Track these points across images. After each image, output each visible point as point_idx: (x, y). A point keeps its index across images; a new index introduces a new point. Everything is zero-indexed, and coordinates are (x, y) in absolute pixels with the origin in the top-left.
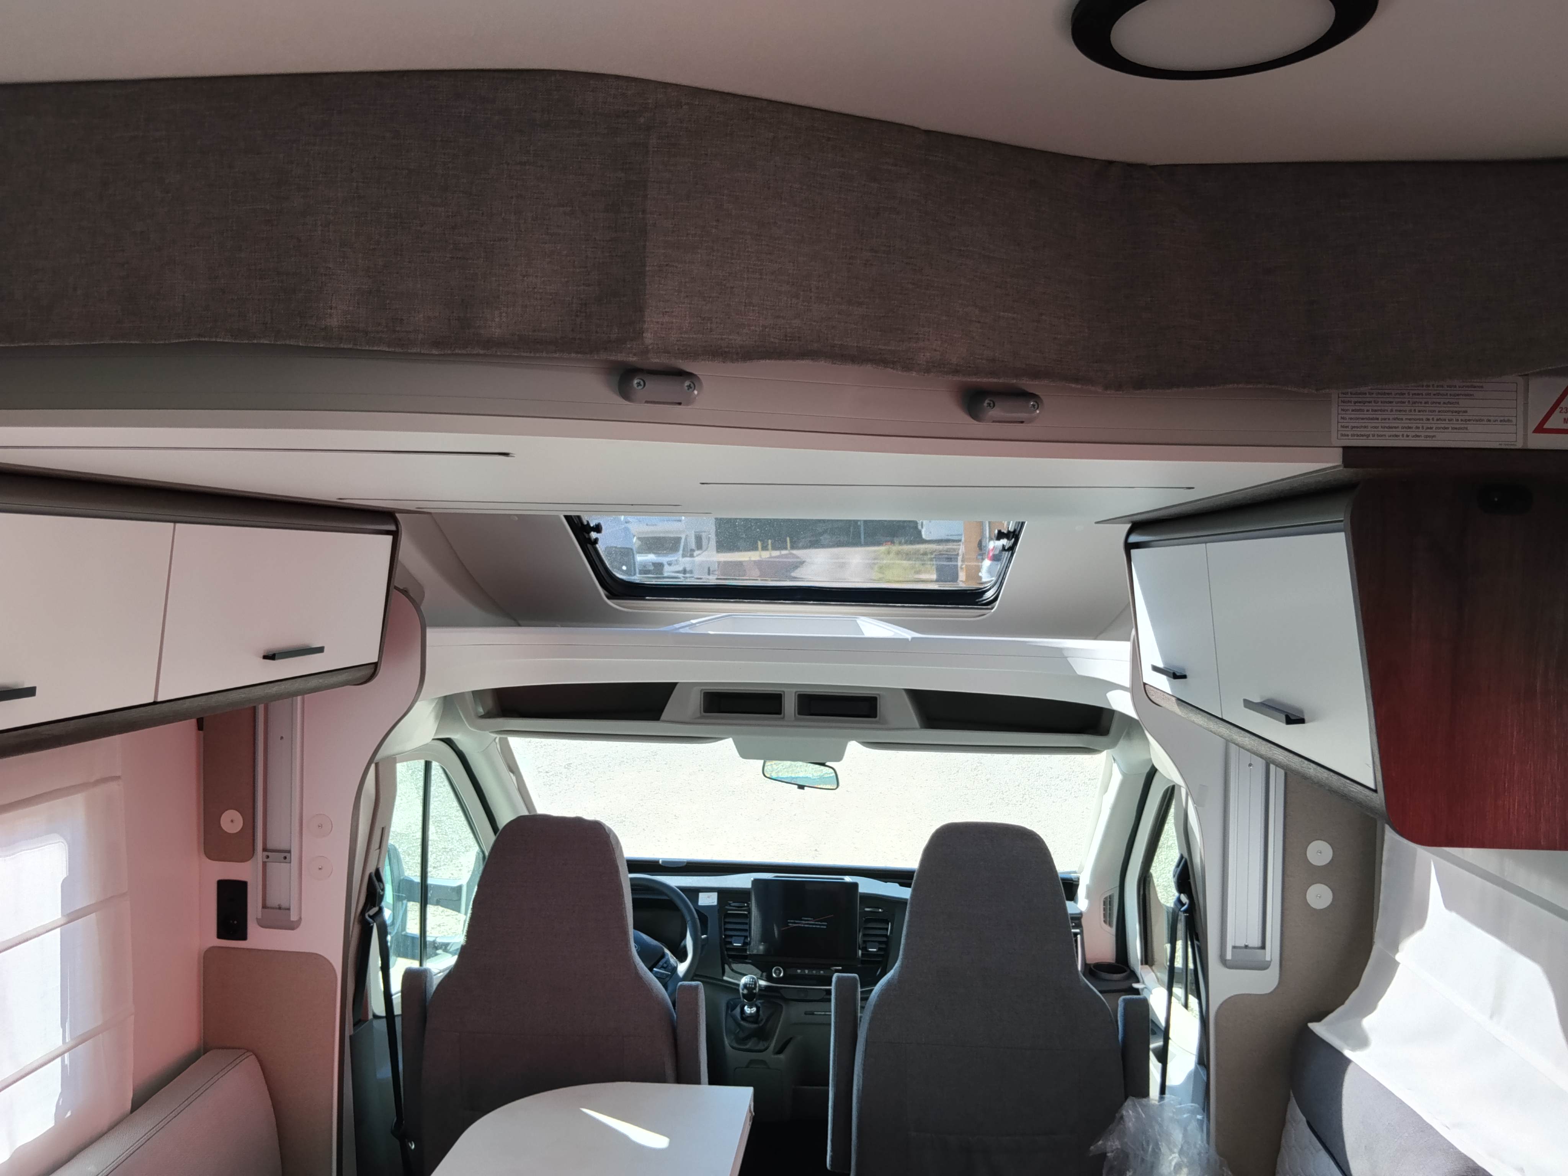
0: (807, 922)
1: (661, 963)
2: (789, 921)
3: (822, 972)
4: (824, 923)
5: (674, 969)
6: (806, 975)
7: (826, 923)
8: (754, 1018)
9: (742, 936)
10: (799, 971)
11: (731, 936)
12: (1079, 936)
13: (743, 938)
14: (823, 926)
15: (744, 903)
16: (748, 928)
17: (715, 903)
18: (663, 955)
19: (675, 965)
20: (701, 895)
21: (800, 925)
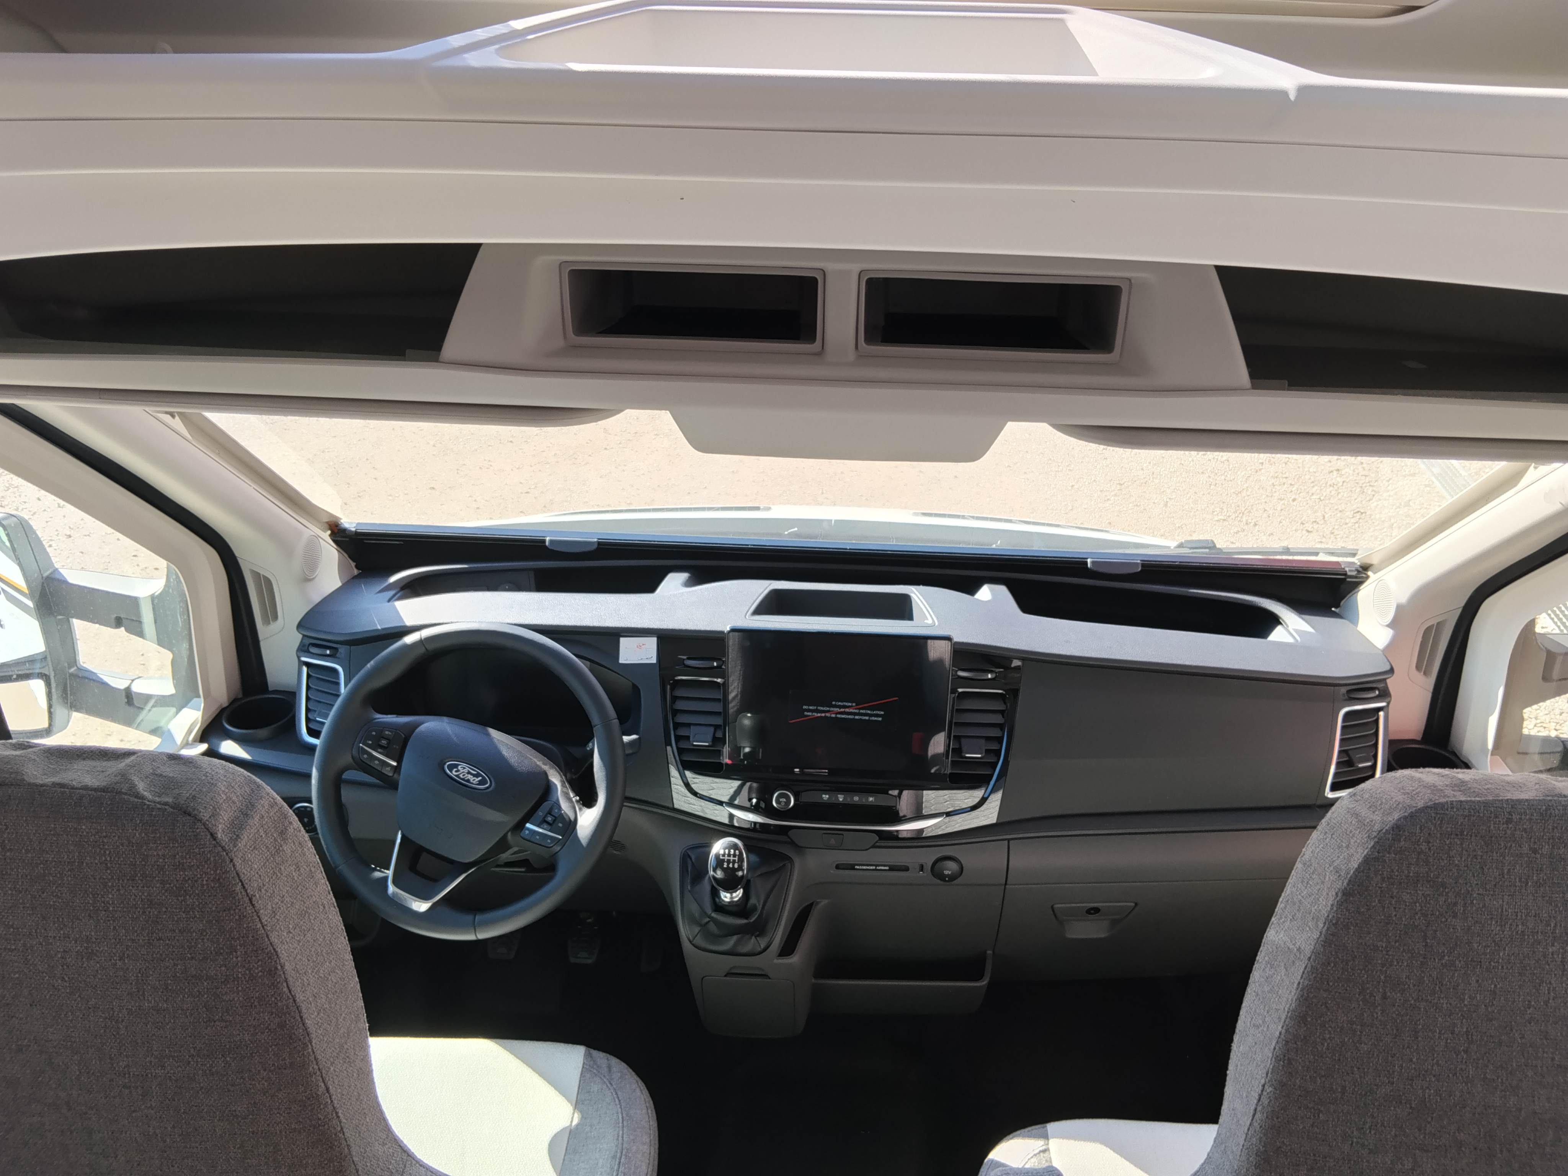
0: (842, 710)
1: (540, 813)
2: (805, 707)
3: (871, 799)
4: (879, 712)
5: (571, 826)
6: (840, 804)
7: (882, 713)
8: (740, 909)
9: (711, 725)
10: (825, 797)
11: (688, 725)
12: (1381, 714)
13: (712, 729)
14: (877, 716)
15: (714, 659)
16: (721, 710)
17: (654, 660)
18: (548, 789)
19: (572, 818)
20: (624, 642)
21: (828, 715)
